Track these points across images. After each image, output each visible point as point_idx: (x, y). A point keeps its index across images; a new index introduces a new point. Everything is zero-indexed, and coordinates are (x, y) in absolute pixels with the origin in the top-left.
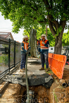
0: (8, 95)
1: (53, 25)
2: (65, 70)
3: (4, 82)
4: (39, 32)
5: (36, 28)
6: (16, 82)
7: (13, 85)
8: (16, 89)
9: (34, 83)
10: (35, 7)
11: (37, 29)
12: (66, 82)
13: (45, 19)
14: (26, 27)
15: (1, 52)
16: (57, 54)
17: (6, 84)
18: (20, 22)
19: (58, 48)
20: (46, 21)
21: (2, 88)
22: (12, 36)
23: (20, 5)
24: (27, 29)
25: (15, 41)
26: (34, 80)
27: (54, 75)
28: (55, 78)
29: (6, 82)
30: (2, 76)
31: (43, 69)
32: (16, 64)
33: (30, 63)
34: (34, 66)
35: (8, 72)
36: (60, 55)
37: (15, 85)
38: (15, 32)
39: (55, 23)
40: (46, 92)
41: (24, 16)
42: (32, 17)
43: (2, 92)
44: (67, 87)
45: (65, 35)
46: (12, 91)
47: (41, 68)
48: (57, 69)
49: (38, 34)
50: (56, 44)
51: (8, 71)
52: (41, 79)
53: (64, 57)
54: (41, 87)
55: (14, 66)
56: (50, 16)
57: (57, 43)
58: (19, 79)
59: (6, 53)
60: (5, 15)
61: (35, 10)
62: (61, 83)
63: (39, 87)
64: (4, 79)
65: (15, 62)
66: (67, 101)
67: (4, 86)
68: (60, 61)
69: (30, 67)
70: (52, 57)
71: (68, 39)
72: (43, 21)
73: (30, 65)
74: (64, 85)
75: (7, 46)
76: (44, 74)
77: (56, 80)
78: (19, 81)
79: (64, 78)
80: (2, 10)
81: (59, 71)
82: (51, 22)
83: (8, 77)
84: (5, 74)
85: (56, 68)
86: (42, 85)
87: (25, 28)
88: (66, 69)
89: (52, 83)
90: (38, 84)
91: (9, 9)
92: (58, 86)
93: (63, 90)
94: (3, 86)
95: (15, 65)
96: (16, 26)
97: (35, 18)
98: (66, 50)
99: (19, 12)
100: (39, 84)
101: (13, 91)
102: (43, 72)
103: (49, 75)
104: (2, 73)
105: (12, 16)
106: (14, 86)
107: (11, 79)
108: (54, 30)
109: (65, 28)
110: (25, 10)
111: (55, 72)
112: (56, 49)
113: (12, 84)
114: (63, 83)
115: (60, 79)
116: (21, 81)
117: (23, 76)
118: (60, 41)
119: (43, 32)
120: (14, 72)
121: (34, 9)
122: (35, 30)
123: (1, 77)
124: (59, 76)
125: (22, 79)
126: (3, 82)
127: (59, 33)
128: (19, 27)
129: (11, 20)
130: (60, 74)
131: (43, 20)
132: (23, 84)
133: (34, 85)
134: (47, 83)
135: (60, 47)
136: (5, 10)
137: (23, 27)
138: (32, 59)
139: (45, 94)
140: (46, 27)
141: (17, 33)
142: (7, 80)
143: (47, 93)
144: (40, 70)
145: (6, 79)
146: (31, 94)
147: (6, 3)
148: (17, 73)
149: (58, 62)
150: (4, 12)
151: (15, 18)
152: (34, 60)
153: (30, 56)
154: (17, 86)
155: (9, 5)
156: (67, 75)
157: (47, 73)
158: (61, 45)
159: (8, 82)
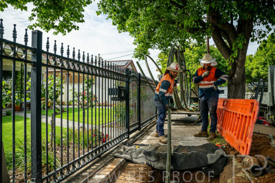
1: (222, 34)
2: (256, 135)
3: (115, 159)
4: (191, 56)
6: (142, 160)
7: (135, 166)
10: (179, 2)
11: (187, 47)
13: (203, 24)
14: (162, 46)
15: (110, 96)
16: (234, 98)
17: (121, 163)
18: (150, 35)
19: (236, 86)
20: (204, 28)
21: (111, 170)
22: (134, 68)
24: (165, 50)
25: (139, 74)
26: (181, 156)
27: (229, 148)
28: (232, 153)
29: (121, 160)
30: (113, 146)
31: (202, 134)
32: (143, 124)
33: (173, 123)
35: (126, 140)
37: (140, 167)
38: (140, 57)
39: (225, 28)
41: (156, 23)
42: (173, 22)
44: (262, 175)
48: (237, 133)
49: (190, 60)
51: (126, 137)
52: (197, 155)
53: (253, 104)
55: (139, 128)
56: (214, 14)
57: (234, 74)
59: (121, 99)
60: (119, 24)
61: (181, 7)
64: (116, 152)
65: (139, 119)
67: (117, 167)
68: (243, 114)
69: (174, 131)
70: (222, 107)
71: (258, 68)
72: (198, 29)
75: (124, 84)
76: (204, 145)
78: (148, 158)
79: (254, 153)
80: (113, 15)
81: (242, 138)
82: (216, 28)
83: (124, 150)
84: (118, 144)
85: (232, 132)
87: (160, 48)
88: (258, 133)
89: (225, 165)
91: (127, 11)
94: (114, 167)
95: (140, 126)
96: (142, 44)
98: (256, 90)
100: (195, 166)
102: (203, 141)
103: (217, 148)
104: (113, 141)
105: (133, 25)
107: (131, 153)
108: (225, 44)
109: (251, 38)
111: (232, 139)
112: (233, 88)
113: (132, 165)
116: (153, 159)
117: (156, 148)
118: (240, 68)
119: (201, 55)
120: (137, 140)
123: (111, 149)
124: (241, 149)
125: (154, 156)
126: (113, 159)
127: (238, 51)
128: (148, 46)
129: (131, 33)
130: (243, 145)
131: (197, 26)
132: (158, 165)
134: (212, 164)
136: (118, 13)
137: (157, 46)
140: (206, 41)
142: (123, 156)
145: (121, 153)
148: (144, 142)
149: (238, 116)
150: (117, 18)
151: (140, 29)
152: (182, 115)
154: (144, 170)
155: (126, 4)
156: (261, 147)
157: (212, 142)
158: (243, 77)
159: (125, 159)
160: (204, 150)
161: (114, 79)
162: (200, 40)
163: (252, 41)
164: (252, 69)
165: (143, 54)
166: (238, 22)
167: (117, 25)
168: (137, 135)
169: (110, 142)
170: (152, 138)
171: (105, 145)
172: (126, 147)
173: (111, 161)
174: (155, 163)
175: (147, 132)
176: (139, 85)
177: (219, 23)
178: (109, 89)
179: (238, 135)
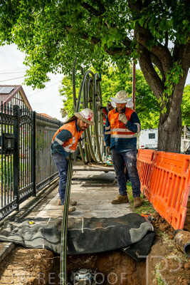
1: (152, 59)
4: (109, 84)
5: (100, 71)
6: (38, 242)
7: (29, 253)
8: (37, 266)
9: (95, 245)
10: (94, 4)
11: (104, 74)
13: (127, 41)
14: (69, 69)
16: (166, 150)
17: (7, 249)
18: (50, 52)
19: (168, 133)
20: (129, 49)
22: (24, 98)
25: (35, 113)
26: (94, 234)
27: (158, 220)
28: (162, 226)
29: (7, 245)
31: (123, 200)
32: (39, 186)
33: (84, 183)
34: (95, 191)
35: (14, 212)
36: (175, 155)
37: (36, 252)
38: (35, 84)
39: (158, 53)
40: (133, 272)
41: (60, 34)
42: (86, 36)
46: (23, 273)
48: (168, 198)
49: (108, 89)
50: (162, 120)
51: (14, 207)
52: (116, 231)
53: (188, 161)
54: (116, 257)
55: (34, 193)
56: (143, 32)
57: (167, 116)
59: (6, 151)
60: (1, 31)
61: (97, 13)
62: (181, 242)
63: (110, 259)
65: (34, 180)
68: (176, 174)
69: (84, 196)
70: (150, 162)
72: (121, 49)
73: (82, 189)
75: (10, 129)
76: (126, 216)
77: (164, 234)
78: (48, 238)
81: (174, 206)
82: (145, 50)
83: (12, 229)
84: (1, 219)
85: (163, 197)
86: (119, 251)
87: (65, 71)
89: (153, 244)
90: (107, 249)
91: (14, 12)
92: (171, 252)
93: (186, 266)
95: (35, 190)
96: (37, 65)
97: (96, 40)
99: (46, 22)
100: (112, 246)
101: (29, 273)
102: (125, 210)
103: (143, 219)
105: (23, 35)
106: (33, 257)
107: (23, 232)
108: (156, 73)
110: (62, 14)
111: (162, 207)
112: (164, 135)
113: (24, 251)
114: (186, 244)
115: (176, 229)
116: (54, 239)
117: (60, 224)
119: (124, 83)
120: (31, 211)
121: (92, 10)
124: (174, 220)
125: (57, 234)
127: (174, 86)
128: (46, 68)
129: (21, 46)
130: (177, 215)
131: (119, 44)
133: (97, 251)
134: (136, 243)
135: (177, 130)
137: (60, 69)
138: (88, 168)
140: (131, 66)
141: (42, 87)
142: (9, 238)
143: (137, 277)
144: (115, 203)
145: (7, 234)
148: (42, 214)
149: (170, 176)
151: (34, 40)
152: (95, 172)
154: (42, 257)
157: (137, 211)
158: (178, 122)
159: (13, 243)
160: (126, 223)
162: (123, 66)
165: (38, 80)
166: (175, 43)
168: (30, 204)
170: (54, 207)
172: (15, 224)
174: (58, 246)
175: (44, 198)
176: (34, 129)
177: (148, 45)
179: (170, 202)
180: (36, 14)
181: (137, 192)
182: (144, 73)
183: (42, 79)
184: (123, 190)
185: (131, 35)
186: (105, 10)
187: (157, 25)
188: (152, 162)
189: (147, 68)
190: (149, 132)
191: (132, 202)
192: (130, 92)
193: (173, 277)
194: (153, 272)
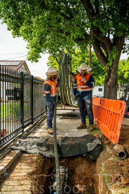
0: (20, 174)
1: (101, 45)
2: (124, 127)
3: (12, 151)
4: (76, 60)
5: (70, 52)
6: (35, 150)
7: (30, 156)
8: (34, 164)
9: (67, 152)
10: (67, 13)
11: (73, 53)
12: (125, 150)
13: (86, 35)
14: (52, 51)
15: (7, 96)
16: (109, 98)
17: (17, 154)
18: (42, 41)
19: (110, 88)
20: (87, 39)
21: (9, 161)
22: (27, 68)
23: (41, 10)
24: (54, 54)
25: (32, 76)
26: (66, 146)
27: (103, 138)
28: (106, 142)
29: (17, 152)
30: (10, 140)
31: (83, 127)
32: (35, 119)
33: (61, 117)
34: (67, 122)
35: (21, 133)
36: (114, 101)
37: (34, 156)
38: (33, 60)
39: (104, 41)
40: (89, 168)
41: (47, 31)
42: (62, 32)
43: (10, 169)
44: (126, 158)
45: (124, 64)
46: (27, 167)
47: (79, 125)
48: (110, 126)
49: (75, 62)
50: (106, 81)
51: (21, 131)
52: (79, 144)
53: (121, 104)
54: (79, 159)
55: (32, 123)
56: (95, 29)
57: (109, 78)
58: (40, 145)
59: (16, 98)
60: (14, 29)
61: (68, 19)
62: (117, 151)
63: (76, 160)
64: (13, 145)
65: (32, 115)
66: (127, 184)
67: (14, 158)
68: (114, 111)
69: (61, 124)
70: (99, 105)
72: (82, 39)
73: (60, 120)
74: (121, 154)
75: (18, 86)
76: (85, 136)
77: (107, 146)
78: (40, 148)
79: (122, 142)
80: (8, 20)
81: (113, 130)
82: (96, 40)
83: (20, 142)
84: (14, 137)
85: (107, 125)
86: (81, 156)
87: (50, 52)
88: (126, 126)
89: (100, 152)
90: (74, 155)
91: (21, 19)
92: (111, 156)
93: (119, 164)
94: (12, 158)
95: (33, 121)
96: (34, 49)
97: (68, 34)
98: (125, 91)
99: (39, 24)
100: (77, 153)
101: (29, 168)
102: (84, 132)
103: (95, 138)
104: (10, 135)
105: (26, 31)
106: (32, 159)
107: (26, 145)
108: (103, 53)
109: (122, 51)
110: (49, 19)
111: (106, 131)
112: (108, 89)
113: (27, 155)
114: (119, 152)
115: (114, 143)
116: (44, 149)
117: (47, 140)
118: (114, 74)
119: (84, 59)
120: (30, 133)
121: (66, 17)
122: (69, 55)
123: (8, 143)
124: (113, 138)
125: (45, 146)
126: (10, 151)
127: (113, 61)
128: (39, 50)
129: (25, 38)
130: (114, 135)
131: (82, 36)
132: (48, 154)
133: (68, 156)
134: (91, 151)
135: (115, 86)
136: (12, 19)
137: (47, 51)
138: (63, 108)
139: (87, 173)
140: (89, 49)
141: (37, 61)
142: (19, 148)
143: (91, 170)
144: (79, 128)
145: (17, 145)
146: (62, 172)
147: (15, 7)
148: (37, 135)
149: (111, 113)
150: (12, 24)
151: (33, 34)
152: (68, 110)
153: (60, 104)
154: (37, 159)
155: (20, 11)
156: (127, 137)
157: (91, 133)
158: (116, 82)
159: (21, 150)
160: (85, 140)
161: (10, 82)
162: (84, 49)
163: (123, 52)
164: (125, 71)
165: (35, 58)
166: (114, 36)
167: (12, 30)
168: (30, 129)
169: (8, 137)
170: (43, 131)
171: (3, 140)
172: (21, 140)
173: (9, 153)
174: (46, 152)
175: (39, 125)
176: (32, 86)
177: (98, 37)
178: (6, 90)
179: (111, 128)
180: (34, 20)
181: (91, 122)
182: (96, 53)
183: (37, 57)
184: (84, 121)
185: (88, 31)
186: (73, 17)
187: (103, 25)
188: (100, 105)
189: (98, 50)
190: (99, 87)
191: (89, 128)
192: (88, 64)
193: (112, 170)
194: (100, 167)
